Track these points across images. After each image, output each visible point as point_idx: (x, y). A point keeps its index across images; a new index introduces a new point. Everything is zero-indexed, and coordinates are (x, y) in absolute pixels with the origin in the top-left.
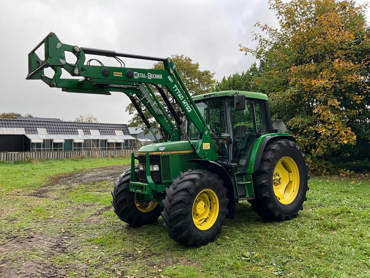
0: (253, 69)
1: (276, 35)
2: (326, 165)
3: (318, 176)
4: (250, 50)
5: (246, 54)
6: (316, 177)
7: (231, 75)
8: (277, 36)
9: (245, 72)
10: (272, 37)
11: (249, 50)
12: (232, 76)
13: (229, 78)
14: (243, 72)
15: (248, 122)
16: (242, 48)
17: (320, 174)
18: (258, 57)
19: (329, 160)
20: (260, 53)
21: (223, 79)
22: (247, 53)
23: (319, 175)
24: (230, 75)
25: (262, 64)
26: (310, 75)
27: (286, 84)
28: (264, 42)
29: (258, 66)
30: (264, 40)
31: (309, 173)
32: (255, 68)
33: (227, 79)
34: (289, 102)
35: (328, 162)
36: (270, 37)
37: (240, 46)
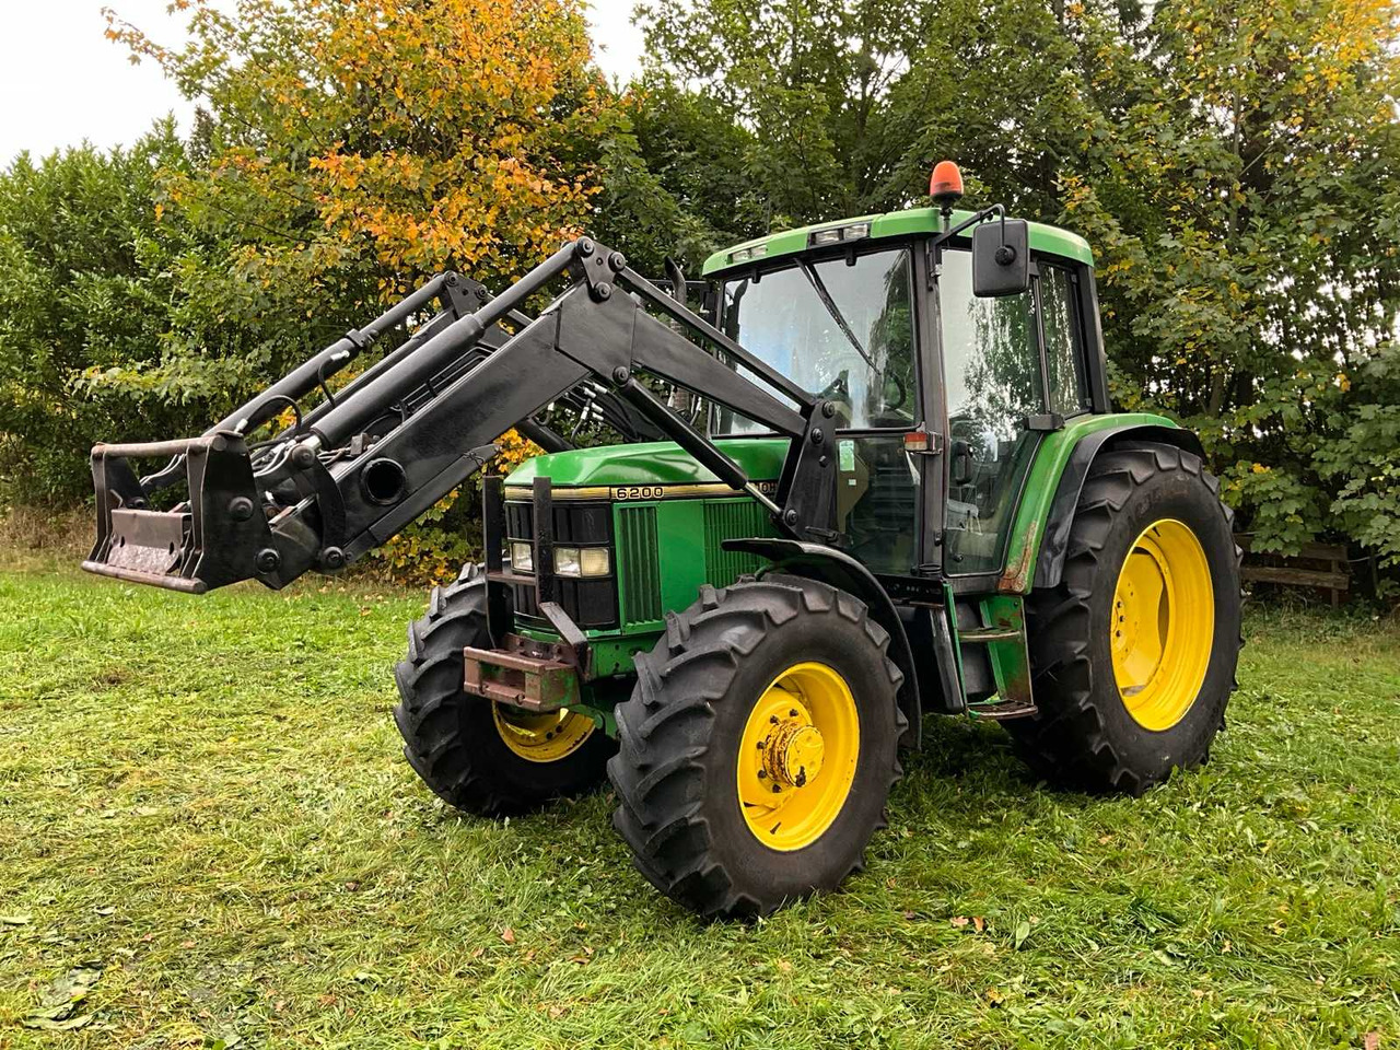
0: (164, 144)
1: (267, 14)
2: (447, 547)
3: (418, 587)
4: (153, 46)
5: (135, 60)
6: (410, 591)
7: (57, 151)
8: (273, 20)
9: (127, 150)
10: (252, 20)
11: (149, 48)
12: (64, 156)
13: (51, 163)
15: (139, 366)
16: (116, 28)
17: (425, 580)
18: (190, 88)
19: (456, 530)
20: (196, 71)
21: (16, 163)
22: (142, 56)
23: (421, 585)
24: (54, 152)
25: (205, 128)
26: (399, 197)
27: (304, 222)
28: (217, 27)
29: (185, 132)
30: (216, 21)
31: (388, 576)
32: (171, 138)
33: (37, 165)
34: (313, 297)
35: (453, 536)
36: (244, 17)
37: (106, 14)
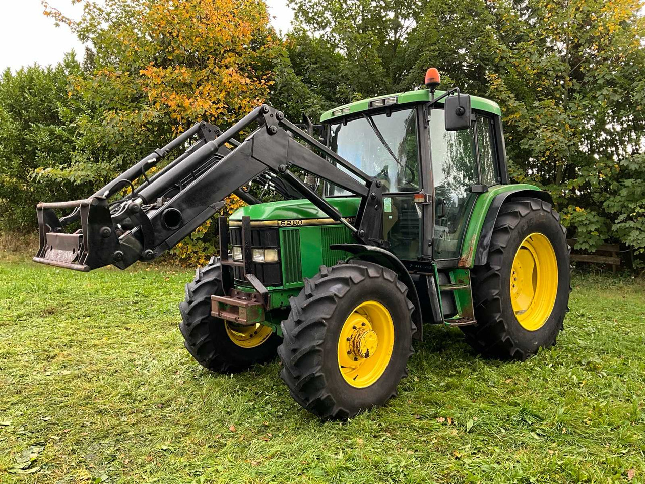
0: (71, 64)
1: (118, 3)
2: (205, 249)
3: (192, 267)
4: (66, 18)
5: (57, 25)
6: (188, 269)
7: (23, 67)
8: (121, 6)
9: (54, 67)
10: (111, 6)
12: (26, 70)
13: (20, 73)
14: (48, 66)
15: (61, 167)
16: (48, 10)
17: (194, 264)
18: (83, 37)
20: (86, 30)
21: (4, 73)
22: (61, 23)
24: (21, 68)
25: (90, 56)
26: (180, 87)
27: (137, 99)
28: (95, 10)
29: (81, 58)
30: (95, 7)
31: (177, 263)
32: (73, 61)
33: (14, 74)
34: (142, 134)
35: (207, 244)
36: (107, 5)
37: (44, 4)
